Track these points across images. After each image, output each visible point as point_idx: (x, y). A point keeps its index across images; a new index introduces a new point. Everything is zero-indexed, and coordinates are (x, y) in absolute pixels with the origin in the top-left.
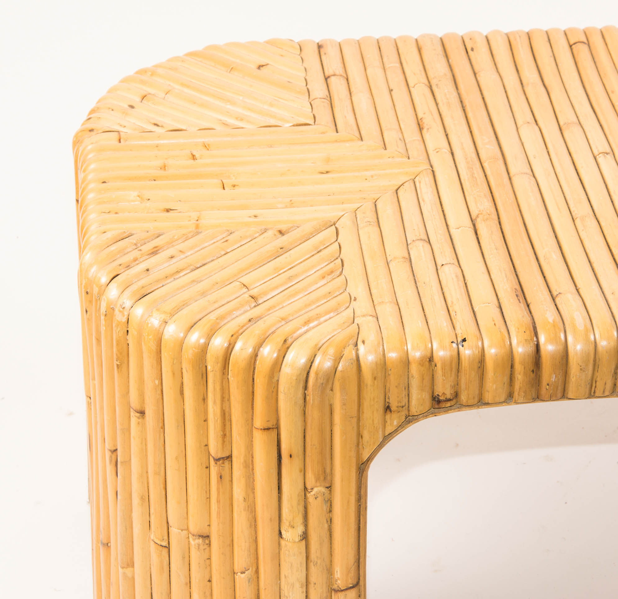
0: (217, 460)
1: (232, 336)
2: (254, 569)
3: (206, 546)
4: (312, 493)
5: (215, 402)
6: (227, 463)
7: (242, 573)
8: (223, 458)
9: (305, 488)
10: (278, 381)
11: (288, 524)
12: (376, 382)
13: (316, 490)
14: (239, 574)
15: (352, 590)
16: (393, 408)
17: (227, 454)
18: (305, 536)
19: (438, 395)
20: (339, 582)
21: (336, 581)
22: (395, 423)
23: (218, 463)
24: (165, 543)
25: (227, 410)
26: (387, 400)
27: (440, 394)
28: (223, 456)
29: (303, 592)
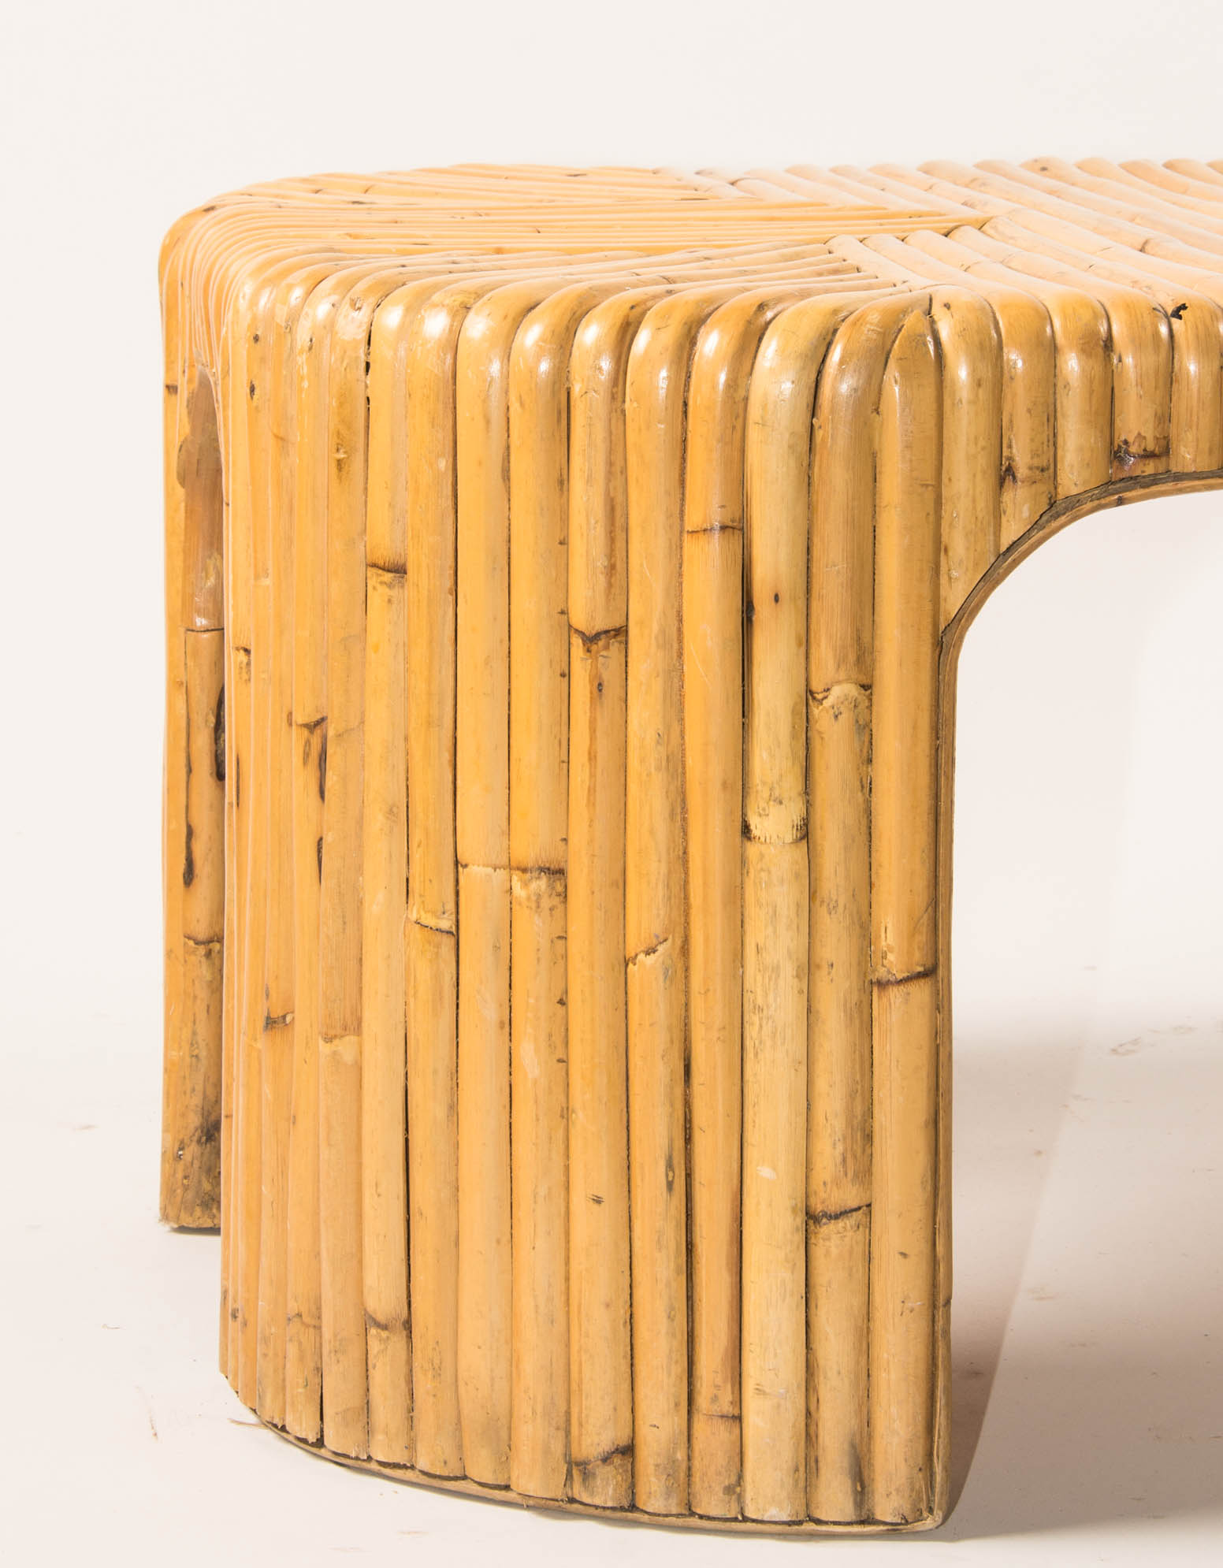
0: (590, 640)
1: (632, 307)
2: (679, 942)
3: (556, 901)
4: (827, 703)
5: (589, 481)
6: (615, 647)
7: (648, 953)
8: (606, 632)
9: (810, 692)
10: (746, 399)
11: (766, 794)
12: (981, 391)
13: (837, 692)
14: (641, 956)
15: (922, 982)
16: (1022, 471)
17: (618, 622)
18: (805, 832)
19: (1126, 442)
20: (891, 957)
21: (884, 957)
22: (1026, 511)
23: (594, 648)
24: (446, 924)
25: (619, 499)
26: (1005, 453)
27: (1131, 440)
28: (606, 628)
29: (801, 992)
